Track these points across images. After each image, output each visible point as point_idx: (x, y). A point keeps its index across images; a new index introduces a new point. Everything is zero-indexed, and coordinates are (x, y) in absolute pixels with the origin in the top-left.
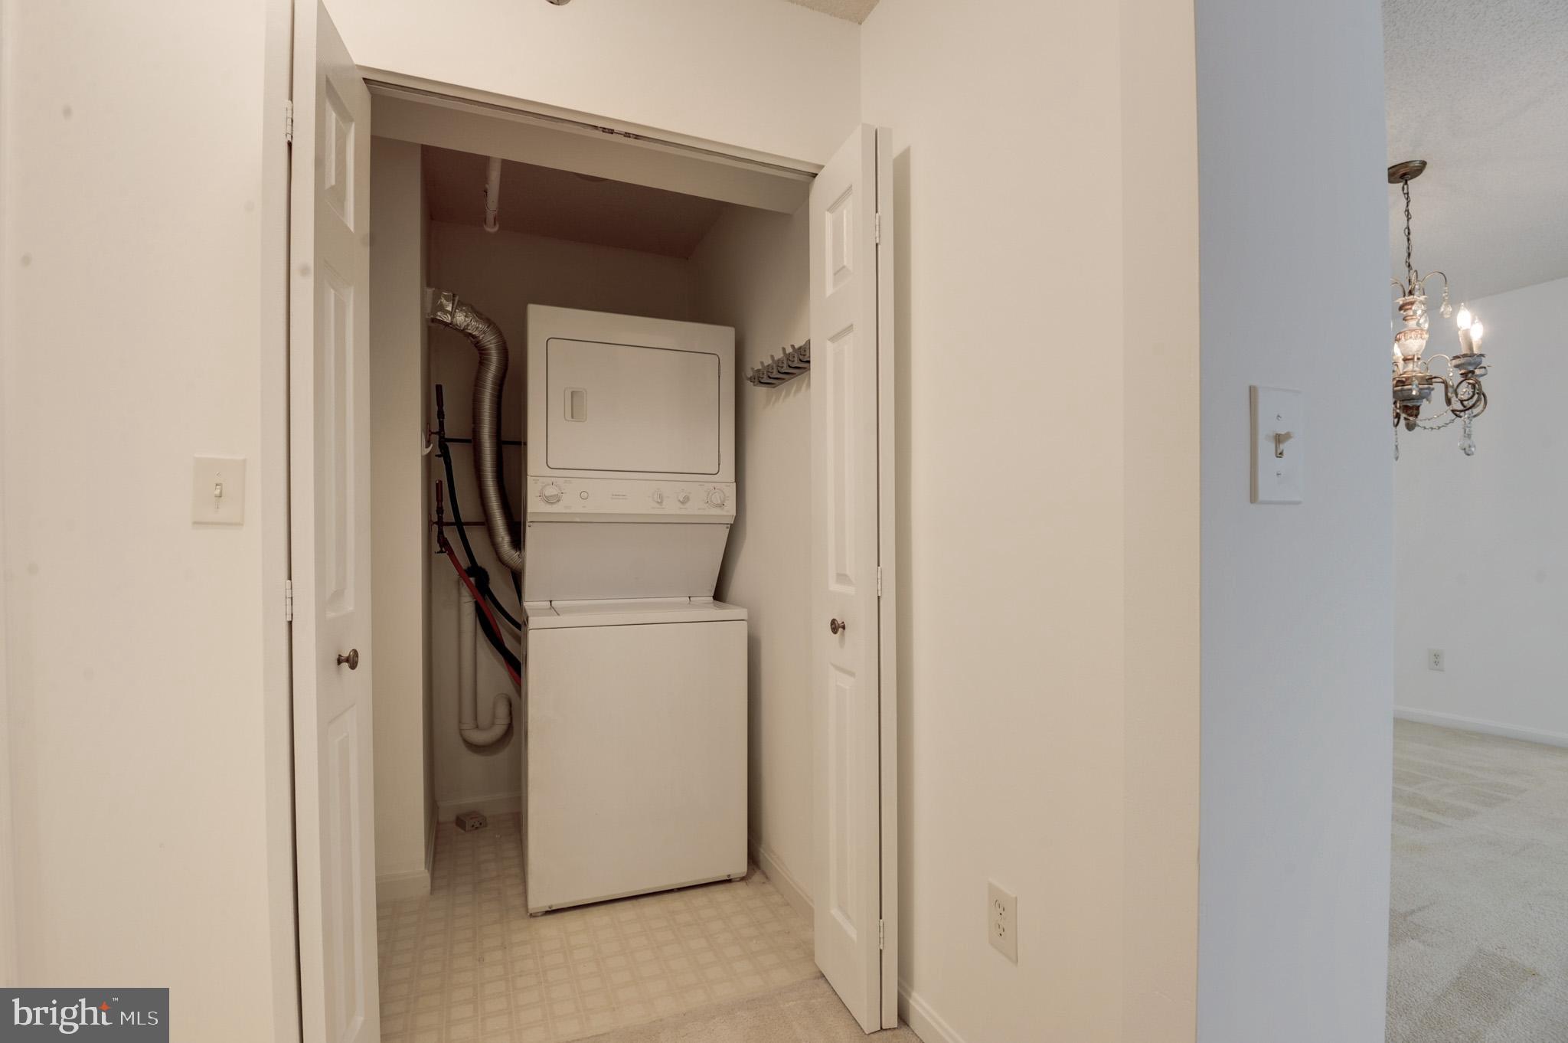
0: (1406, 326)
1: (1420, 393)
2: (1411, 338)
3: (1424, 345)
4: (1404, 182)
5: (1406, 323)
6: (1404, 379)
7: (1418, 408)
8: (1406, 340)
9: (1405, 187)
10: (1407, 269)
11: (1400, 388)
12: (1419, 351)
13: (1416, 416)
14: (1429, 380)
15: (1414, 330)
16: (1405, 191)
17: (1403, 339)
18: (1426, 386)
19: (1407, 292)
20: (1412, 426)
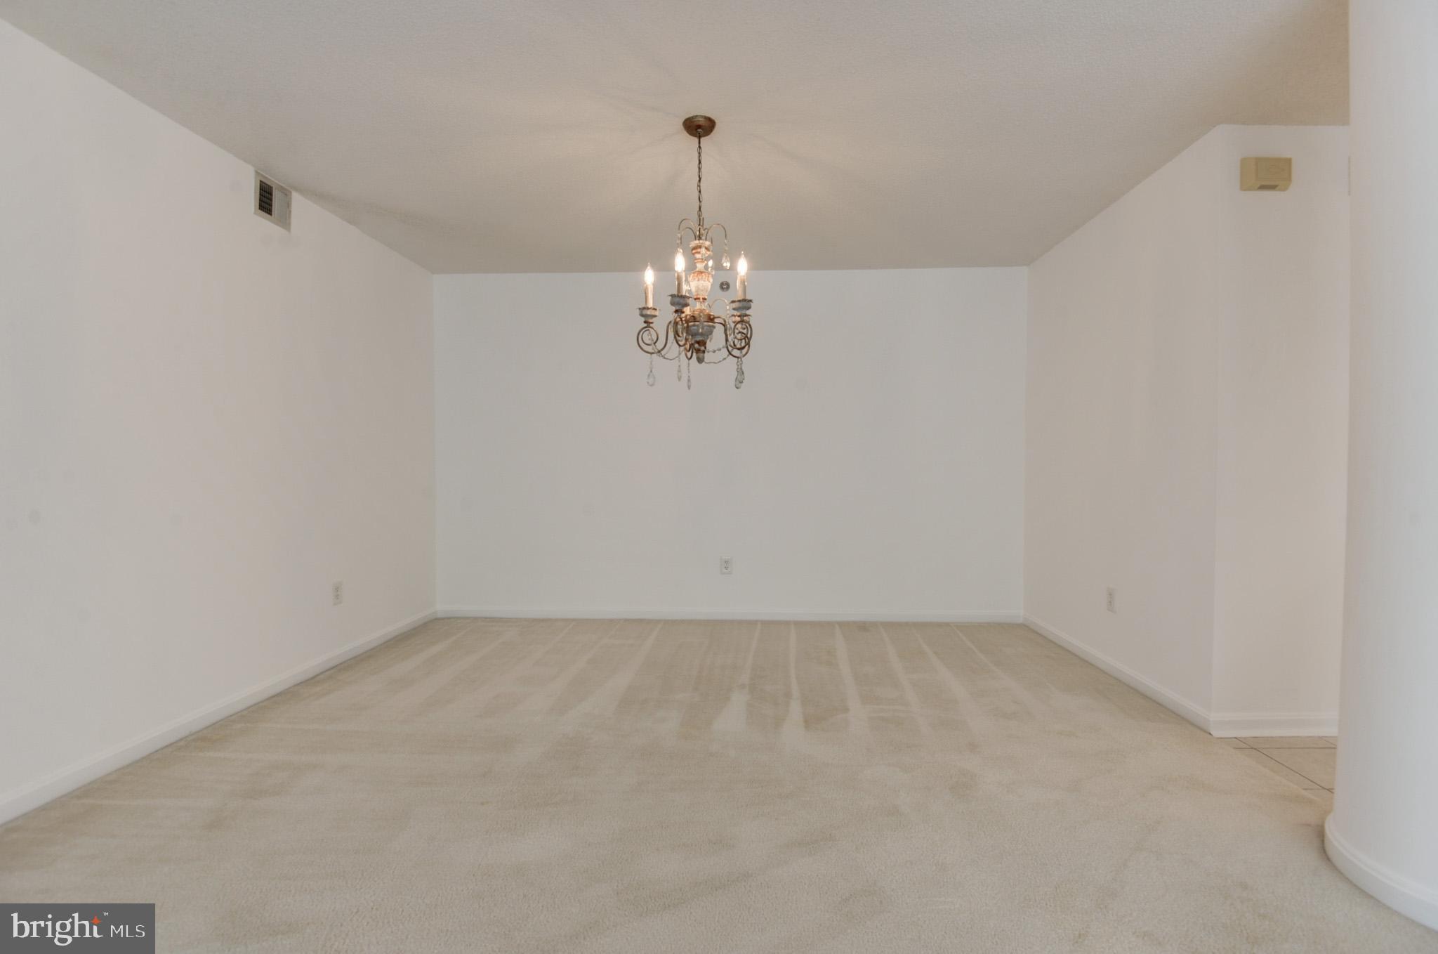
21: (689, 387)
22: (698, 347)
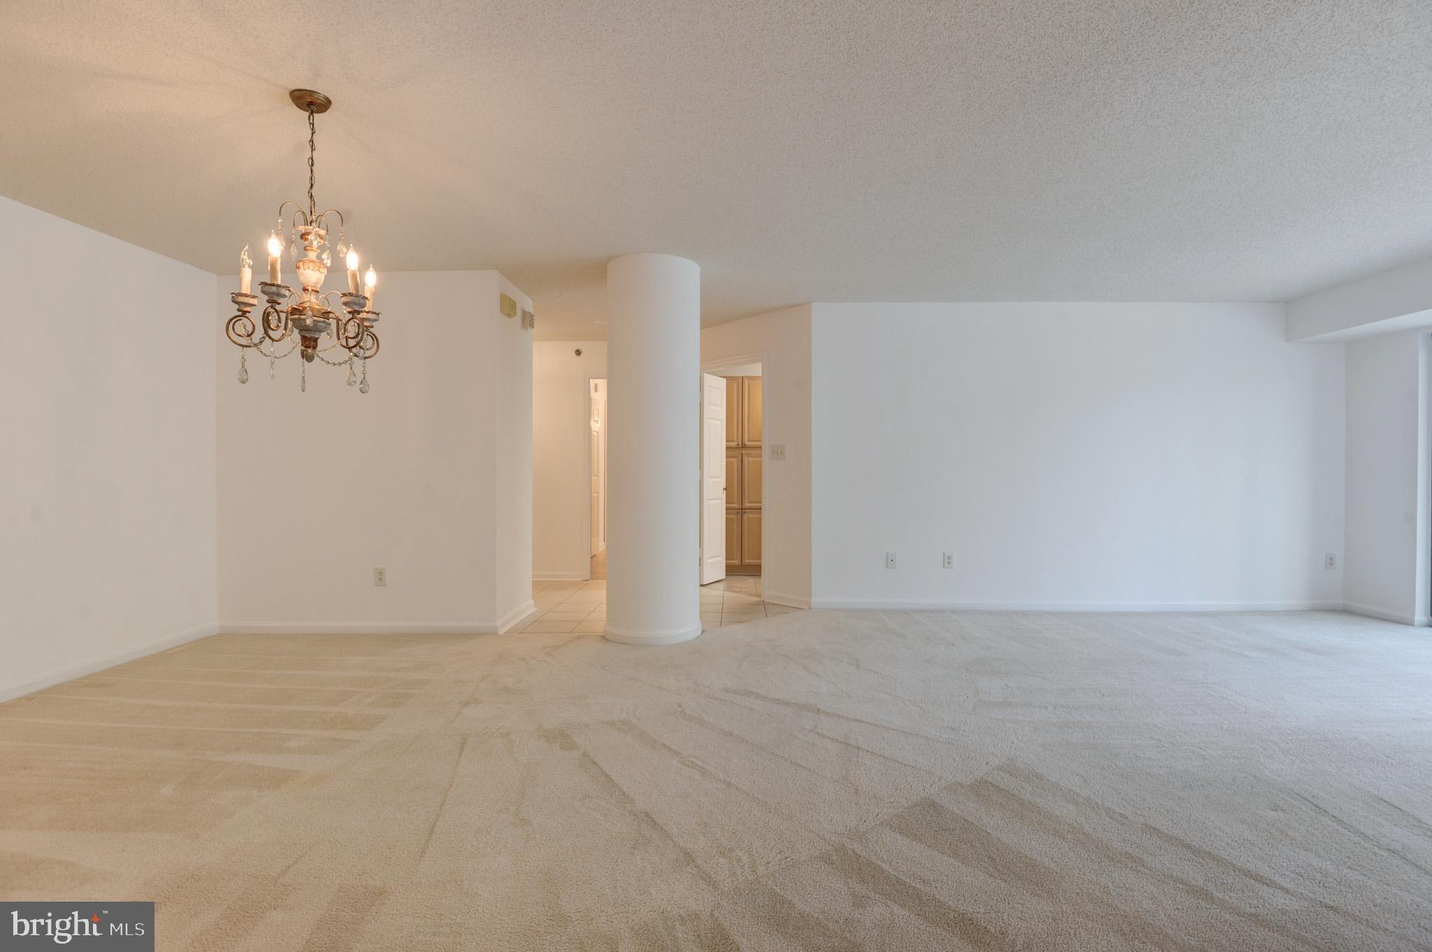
0: (306, 256)
1: (315, 325)
2: (309, 268)
3: (323, 278)
4: (310, 111)
5: (307, 252)
6: (301, 308)
7: (316, 340)
8: (305, 269)
9: (311, 117)
10: (309, 200)
11: (297, 316)
12: (317, 283)
13: (315, 348)
14: (326, 314)
15: (312, 261)
16: (311, 121)
17: (302, 267)
18: (322, 319)
19: (309, 221)
20: (309, 357)
21: (303, 391)
22: (309, 343)
